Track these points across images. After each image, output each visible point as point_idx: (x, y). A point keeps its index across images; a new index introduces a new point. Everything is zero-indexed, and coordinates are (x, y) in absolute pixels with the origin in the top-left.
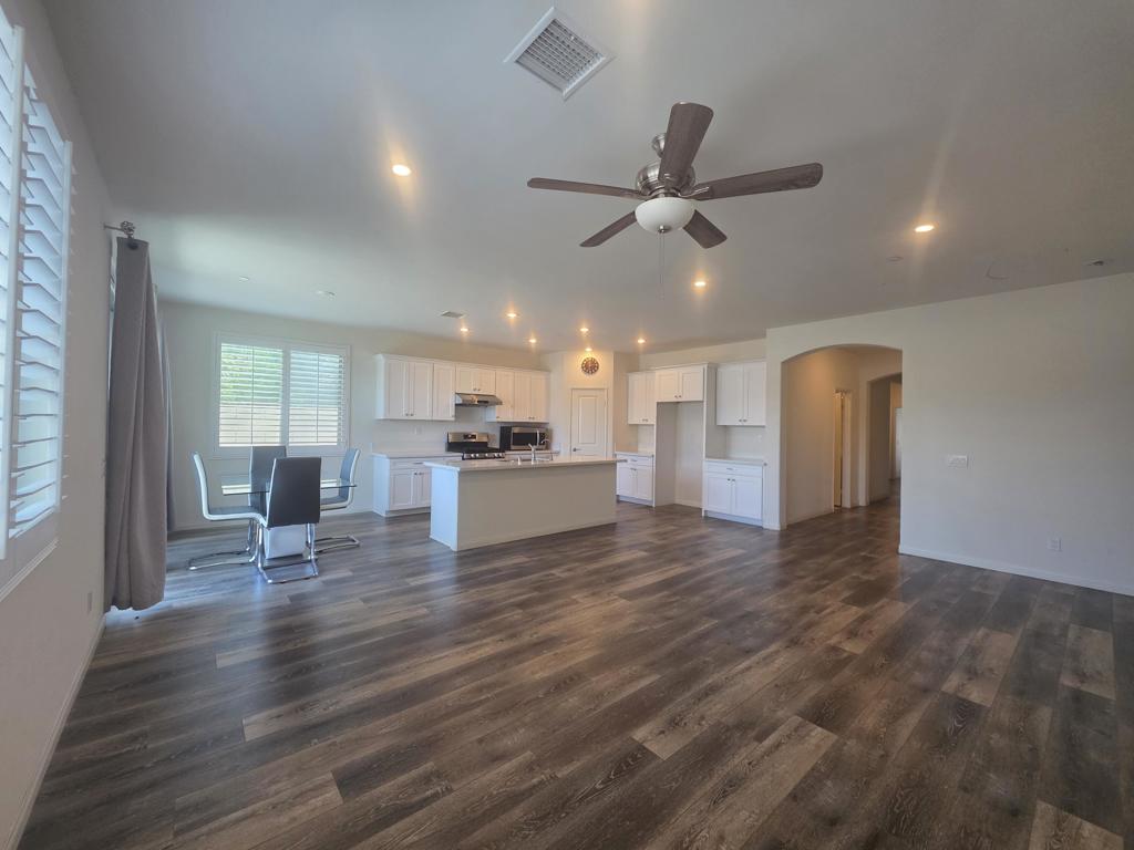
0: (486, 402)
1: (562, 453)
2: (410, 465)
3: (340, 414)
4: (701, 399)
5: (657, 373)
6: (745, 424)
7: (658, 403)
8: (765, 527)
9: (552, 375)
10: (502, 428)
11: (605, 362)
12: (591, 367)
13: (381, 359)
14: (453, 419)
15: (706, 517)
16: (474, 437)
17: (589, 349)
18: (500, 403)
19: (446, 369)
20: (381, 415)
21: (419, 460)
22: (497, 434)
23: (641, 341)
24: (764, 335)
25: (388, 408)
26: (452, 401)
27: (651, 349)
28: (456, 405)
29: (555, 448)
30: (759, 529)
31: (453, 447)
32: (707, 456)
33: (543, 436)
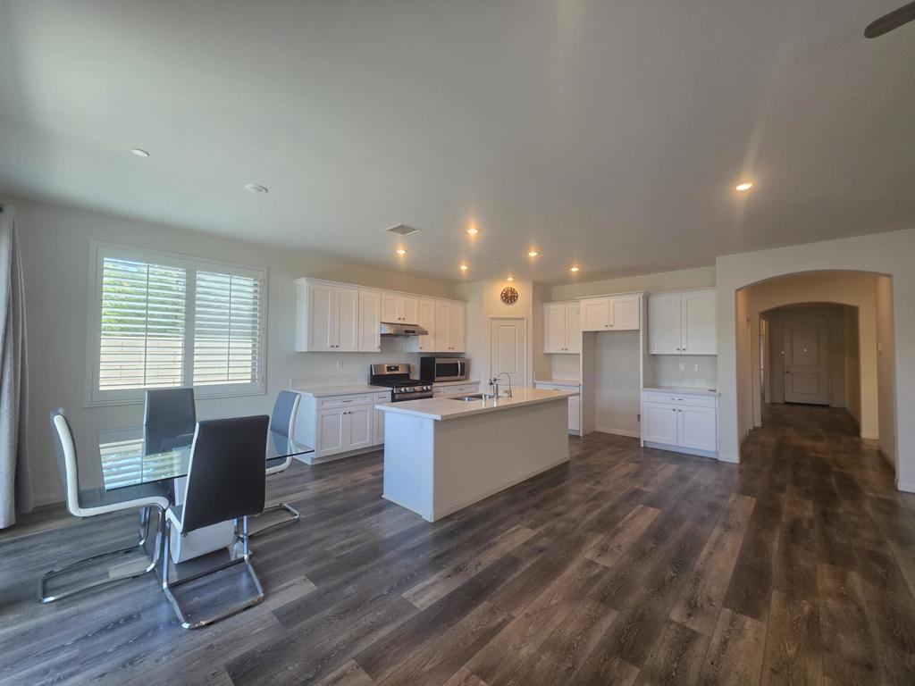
0: (409, 332)
1: (482, 382)
2: (339, 403)
3: (254, 346)
4: (637, 328)
5: (583, 303)
6: (684, 353)
7: (584, 333)
8: (719, 459)
9: (469, 305)
10: (422, 358)
11: (524, 293)
12: (509, 297)
13: (303, 283)
14: (379, 350)
15: (645, 447)
16: (396, 368)
17: (510, 279)
18: (426, 333)
19: (372, 296)
20: (303, 346)
21: (349, 397)
22: (416, 365)
23: (575, 269)
24: (713, 263)
25: (312, 338)
26: (376, 331)
27: (586, 278)
28: (382, 335)
29: (473, 377)
30: (715, 463)
31: (377, 380)
32: (644, 387)
33: (463, 365)
